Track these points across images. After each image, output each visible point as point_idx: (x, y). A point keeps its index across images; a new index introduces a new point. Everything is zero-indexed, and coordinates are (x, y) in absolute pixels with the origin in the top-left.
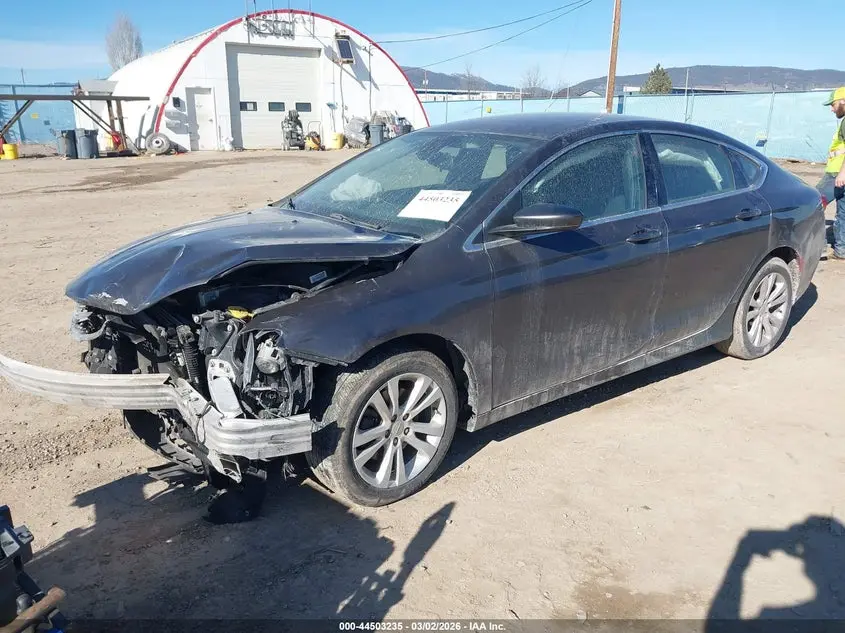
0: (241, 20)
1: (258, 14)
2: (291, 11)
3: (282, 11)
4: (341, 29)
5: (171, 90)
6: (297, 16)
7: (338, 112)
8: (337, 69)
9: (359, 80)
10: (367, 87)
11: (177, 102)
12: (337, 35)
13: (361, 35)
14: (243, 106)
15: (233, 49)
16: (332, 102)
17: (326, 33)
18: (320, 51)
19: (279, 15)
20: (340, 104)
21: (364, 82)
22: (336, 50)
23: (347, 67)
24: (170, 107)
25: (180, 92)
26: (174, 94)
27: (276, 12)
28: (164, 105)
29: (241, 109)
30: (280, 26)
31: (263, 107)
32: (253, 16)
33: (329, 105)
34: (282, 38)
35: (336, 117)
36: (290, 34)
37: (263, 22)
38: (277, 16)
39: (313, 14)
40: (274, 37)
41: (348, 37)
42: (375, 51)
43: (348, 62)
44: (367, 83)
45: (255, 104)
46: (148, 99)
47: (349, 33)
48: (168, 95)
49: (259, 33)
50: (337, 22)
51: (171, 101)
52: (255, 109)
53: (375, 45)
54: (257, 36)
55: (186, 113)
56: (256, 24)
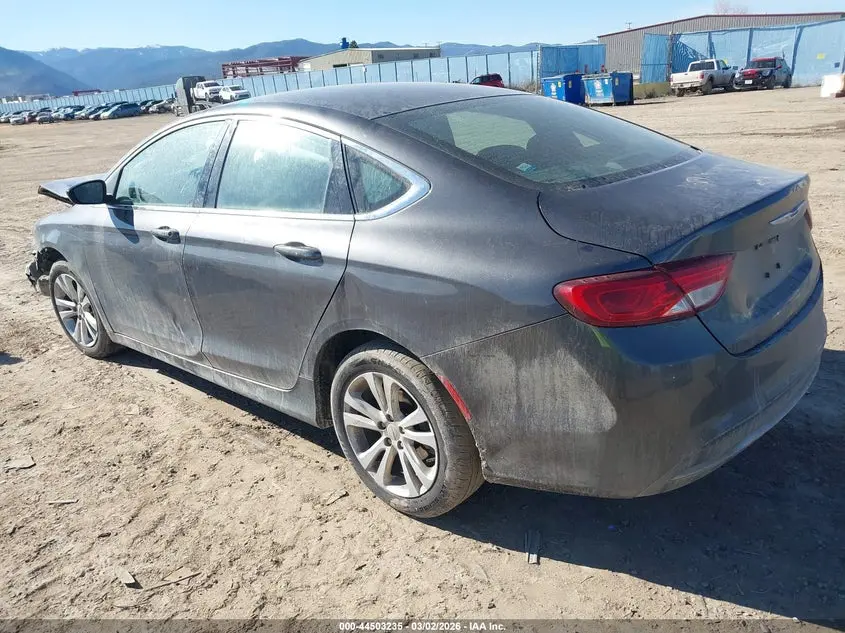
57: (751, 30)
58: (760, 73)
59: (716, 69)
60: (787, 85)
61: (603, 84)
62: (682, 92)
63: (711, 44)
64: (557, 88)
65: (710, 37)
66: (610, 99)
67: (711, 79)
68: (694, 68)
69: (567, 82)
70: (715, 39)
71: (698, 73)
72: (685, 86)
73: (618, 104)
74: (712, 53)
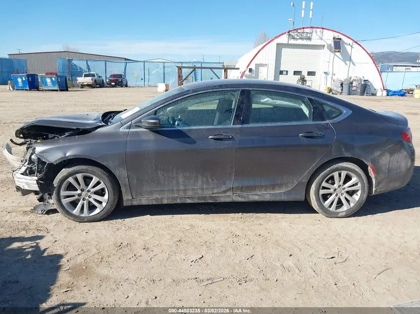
0: (286, 33)
1: (295, 30)
2: (312, 27)
3: (307, 28)
4: (337, 35)
5: (249, 65)
6: (314, 30)
7: (329, 77)
8: (332, 55)
9: (344, 61)
10: (348, 64)
11: (251, 70)
12: (334, 38)
13: (348, 38)
14: (281, 73)
15: (280, 46)
16: (326, 71)
17: (328, 37)
18: (324, 46)
19: (305, 29)
20: (331, 73)
21: (347, 62)
22: (333, 45)
23: (338, 54)
24: (247, 73)
25: (253, 66)
26: (250, 67)
27: (304, 28)
28: (245, 71)
29: (280, 74)
30: (304, 35)
31: (291, 73)
32: (292, 31)
33: (325, 73)
34: (305, 40)
35: (328, 79)
36: (309, 39)
37: (296, 33)
38: (304, 31)
39: (323, 28)
40: (301, 40)
41: (340, 39)
42: (355, 45)
43: (339, 51)
44: (348, 62)
45: (287, 71)
46: (238, 69)
47: (341, 36)
48: (247, 67)
49: (294, 38)
50: (335, 32)
51: (248, 69)
52: (287, 74)
53: (356, 42)
54: (292, 40)
55: (254, 75)
56: (293, 34)
57: (106, 61)
58: (117, 80)
59: (96, 77)
60: (126, 86)
61: (52, 80)
62: (83, 86)
63: (88, 66)
64: (23, 81)
65: (87, 62)
66: (56, 88)
67: (95, 81)
68: (86, 76)
69: (28, 78)
70: (89, 63)
71: (90, 78)
72: (85, 84)
73: (61, 90)
74: (89, 69)
